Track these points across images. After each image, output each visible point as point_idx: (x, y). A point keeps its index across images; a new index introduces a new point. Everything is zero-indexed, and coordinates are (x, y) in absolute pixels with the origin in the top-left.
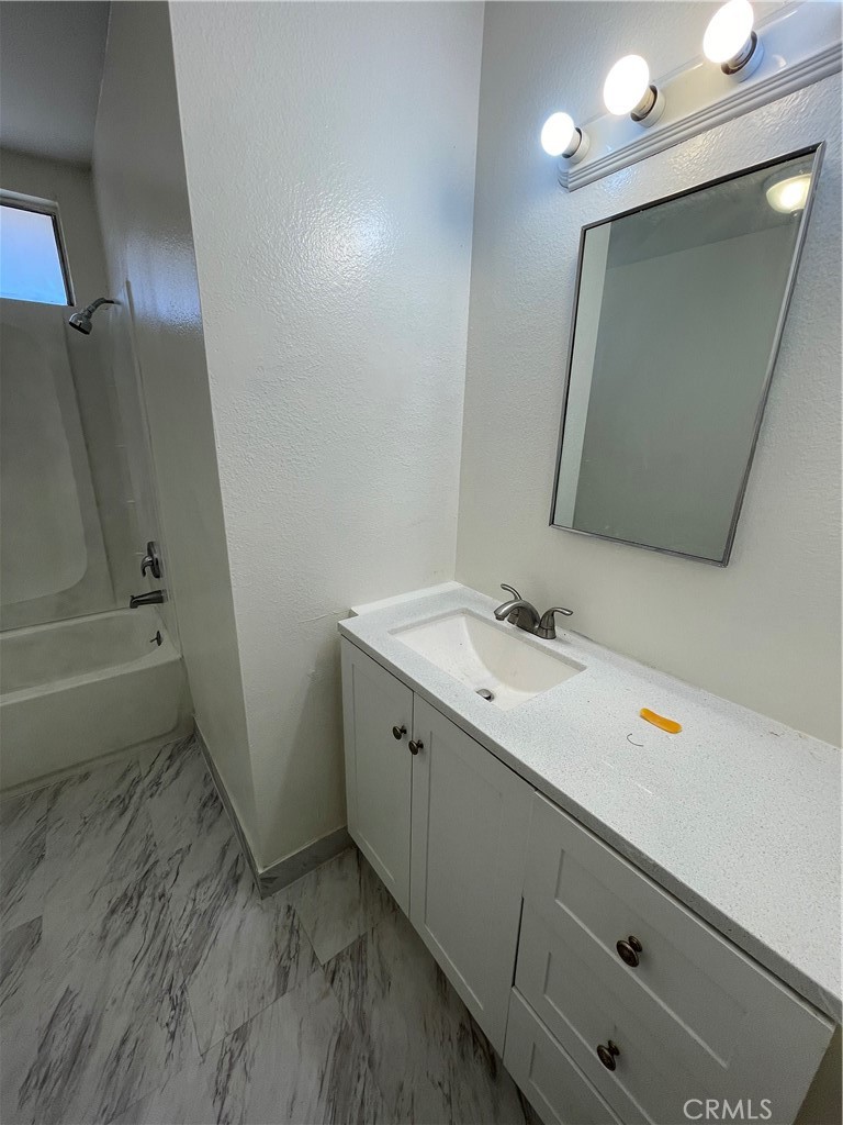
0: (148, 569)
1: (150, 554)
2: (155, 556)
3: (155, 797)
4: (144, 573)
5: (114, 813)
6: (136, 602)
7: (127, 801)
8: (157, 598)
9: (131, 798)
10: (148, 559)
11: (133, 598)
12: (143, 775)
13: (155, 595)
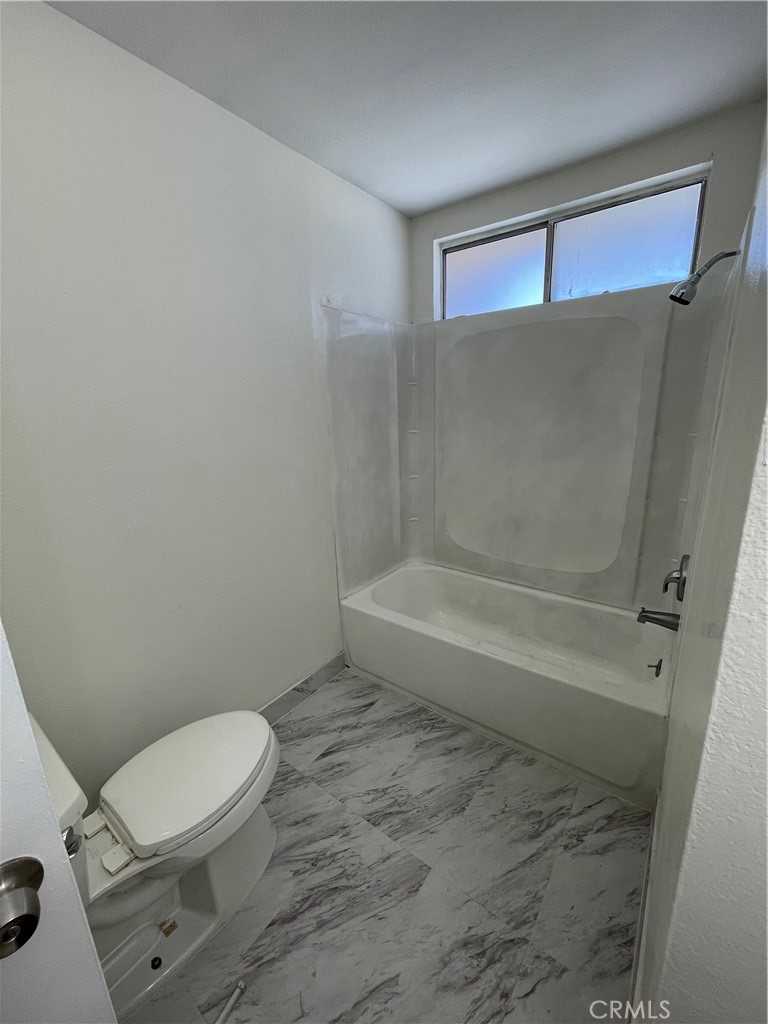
0: (673, 586)
1: (681, 571)
2: (685, 574)
3: (568, 854)
4: (666, 588)
5: (527, 827)
6: (645, 617)
7: (543, 827)
8: (672, 623)
9: (549, 826)
10: (676, 575)
11: (644, 611)
12: (574, 811)
13: (670, 619)
